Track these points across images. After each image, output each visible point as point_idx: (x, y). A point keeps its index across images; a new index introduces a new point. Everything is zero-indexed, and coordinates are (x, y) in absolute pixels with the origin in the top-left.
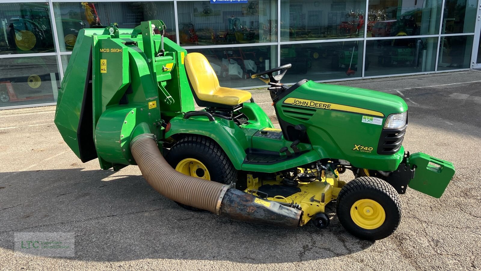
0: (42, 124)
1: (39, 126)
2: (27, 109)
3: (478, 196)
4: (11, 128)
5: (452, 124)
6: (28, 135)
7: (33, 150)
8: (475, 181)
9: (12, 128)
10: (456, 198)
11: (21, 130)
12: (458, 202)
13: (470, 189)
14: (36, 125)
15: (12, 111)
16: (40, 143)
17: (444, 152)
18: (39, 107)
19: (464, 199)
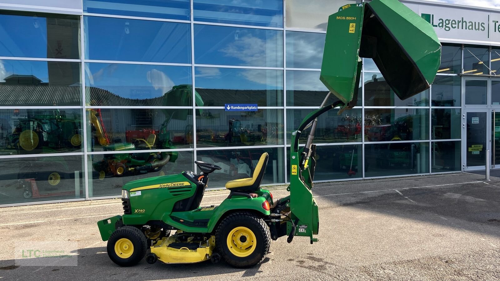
0: (69, 218)
1: (67, 220)
2: (51, 205)
3: (468, 275)
4: (39, 221)
5: (446, 219)
6: (58, 228)
7: (69, 240)
8: (466, 263)
9: (41, 221)
10: (451, 276)
11: (51, 223)
12: (453, 279)
13: (462, 269)
14: (63, 219)
15: (36, 206)
16: (74, 234)
17: (440, 241)
18: (61, 203)
19: (458, 277)
